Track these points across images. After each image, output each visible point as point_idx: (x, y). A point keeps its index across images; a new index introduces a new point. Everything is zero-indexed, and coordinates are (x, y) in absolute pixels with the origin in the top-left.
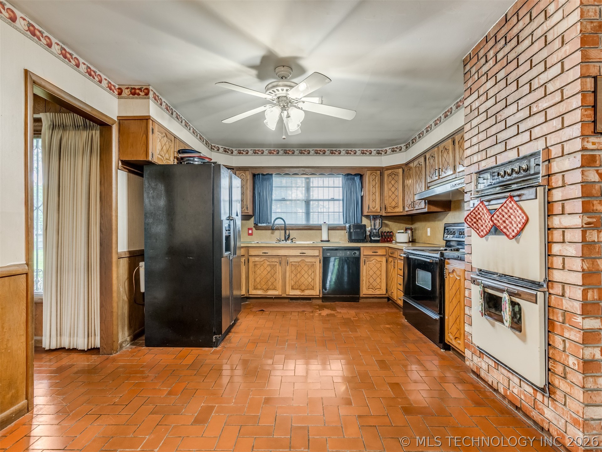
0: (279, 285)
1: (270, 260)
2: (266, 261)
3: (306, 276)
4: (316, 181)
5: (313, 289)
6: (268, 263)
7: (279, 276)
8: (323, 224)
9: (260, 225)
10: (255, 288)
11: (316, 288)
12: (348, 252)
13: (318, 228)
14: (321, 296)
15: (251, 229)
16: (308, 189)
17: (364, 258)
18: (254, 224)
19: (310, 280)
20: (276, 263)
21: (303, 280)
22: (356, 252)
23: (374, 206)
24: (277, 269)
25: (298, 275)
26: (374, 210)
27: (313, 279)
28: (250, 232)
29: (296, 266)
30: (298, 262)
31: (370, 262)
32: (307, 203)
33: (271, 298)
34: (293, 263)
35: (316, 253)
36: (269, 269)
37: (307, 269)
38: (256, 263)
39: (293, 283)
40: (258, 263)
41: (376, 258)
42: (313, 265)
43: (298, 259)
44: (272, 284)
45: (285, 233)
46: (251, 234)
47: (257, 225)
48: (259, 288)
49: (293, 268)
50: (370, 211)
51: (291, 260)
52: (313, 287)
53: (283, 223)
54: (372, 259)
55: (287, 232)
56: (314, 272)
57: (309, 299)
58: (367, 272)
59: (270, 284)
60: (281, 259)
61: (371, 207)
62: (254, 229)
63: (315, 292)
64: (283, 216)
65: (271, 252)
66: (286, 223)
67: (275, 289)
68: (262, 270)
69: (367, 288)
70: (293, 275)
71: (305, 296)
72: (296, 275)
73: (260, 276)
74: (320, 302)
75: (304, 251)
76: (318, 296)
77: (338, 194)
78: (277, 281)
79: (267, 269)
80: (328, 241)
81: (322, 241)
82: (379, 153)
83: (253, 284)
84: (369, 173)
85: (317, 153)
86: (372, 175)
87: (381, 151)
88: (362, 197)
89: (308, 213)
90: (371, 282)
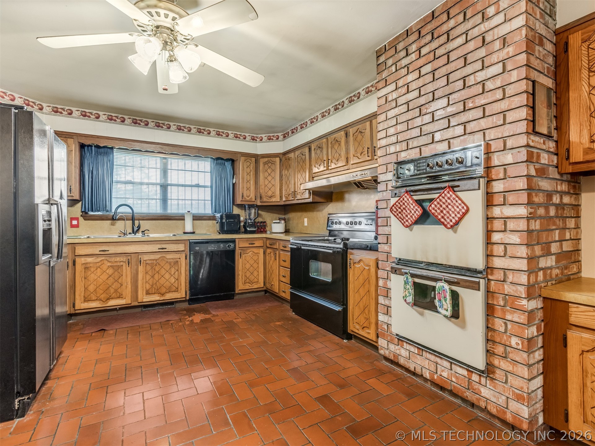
0: (127, 291)
1: (113, 259)
2: (106, 262)
3: (167, 276)
4: (175, 163)
5: (177, 290)
6: (109, 264)
7: (127, 279)
8: (186, 213)
9: (91, 213)
10: (86, 300)
11: (181, 289)
12: (222, 245)
13: (181, 218)
14: (188, 298)
15: (77, 219)
16: (165, 172)
17: (240, 251)
18: (82, 212)
19: (173, 281)
20: (122, 263)
21: (162, 281)
22: (231, 244)
23: (248, 195)
24: (124, 271)
25: (156, 277)
26: (248, 199)
27: (177, 279)
28: (75, 222)
29: (153, 265)
30: (156, 260)
31: (246, 255)
32: (164, 187)
33: (115, 309)
34: (148, 262)
35: (181, 247)
36: (110, 271)
37: (169, 267)
38: (88, 266)
39: (148, 287)
40: (91, 265)
41: (253, 250)
42: (177, 262)
43: (157, 256)
44: (116, 291)
45: (133, 224)
46: (77, 226)
47: (86, 213)
48: (94, 298)
49: (149, 268)
50: (244, 200)
51: (146, 257)
52: (177, 288)
53: (130, 211)
54: (249, 251)
55: (137, 223)
56: (178, 270)
57: (172, 303)
58: (244, 265)
59: (112, 291)
60: (129, 258)
61: (245, 195)
62: (81, 219)
63: (180, 294)
64: (129, 202)
65: (112, 249)
66: (135, 211)
67: (120, 297)
68: (99, 274)
69: (243, 282)
70: (148, 277)
71: (166, 301)
72: (153, 277)
73: (95, 283)
74: (186, 305)
75: (164, 246)
76: (184, 299)
77: (206, 179)
78: (124, 287)
79: (108, 271)
80: (193, 233)
81: (185, 233)
82: (253, 139)
83: (83, 294)
84: (243, 159)
85: (179, 129)
86: (247, 161)
87: (256, 137)
88: (234, 185)
89: (164, 200)
90: (248, 276)
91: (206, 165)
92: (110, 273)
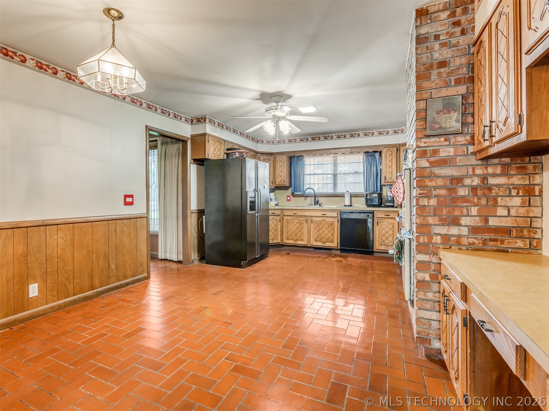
0: (305, 237)
1: (299, 219)
2: (296, 220)
3: (326, 232)
4: (341, 158)
5: (332, 242)
6: (297, 221)
7: (305, 231)
8: (346, 192)
9: (296, 193)
10: (288, 239)
11: (334, 241)
12: (362, 215)
13: (342, 196)
14: (339, 248)
15: (289, 196)
16: (335, 165)
17: (377, 220)
18: (292, 193)
19: (330, 235)
20: (303, 221)
21: (324, 234)
22: (369, 214)
23: (390, 177)
24: (304, 226)
25: (320, 231)
26: (390, 181)
27: (332, 235)
28: (289, 198)
29: (319, 224)
30: (320, 221)
31: (383, 224)
32: (335, 176)
33: (300, 247)
34: (316, 222)
35: (335, 215)
36: (298, 225)
37: (327, 227)
38: (289, 221)
39: (316, 236)
40: (290, 221)
41: (388, 220)
42: (333, 223)
43: (320, 219)
44: (300, 236)
45: (315, 199)
46: (289, 200)
47: (294, 193)
48: (291, 238)
49: (316, 225)
50: (386, 181)
51: (315, 219)
52: (332, 240)
53: (313, 192)
54: (385, 220)
55: (317, 198)
56: (333, 229)
57: (330, 249)
58: (380, 232)
59: (298, 236)
60: (307, 218)
61: (387, 178)
62: (291, 196)
63: (334, 244)
64: (312, 187)
65: (299, 213)
66: (316, 192)
67: (302, 240)
68: (293, 226)
69: (380, 244)
70: (316, 231)
71: (326, 247)
72: (318, 231)
73: (291, 230)
74: (338, 252)
75: (325, 213)
76: (337, 248)
77: (361, 168)
78: (304, 234)
79: (297, 225)
80: (351, 206)
81: (345, 206)
82: (396, 132)
83: (286, 236)
84: (385, 150)
85: (339, 137)
86: (389, 151)
87: (398, 130)
88: (381, 169)
89: (335, 184)
90: (384, 240)
91: (360, 157)
92: (298, 226)
